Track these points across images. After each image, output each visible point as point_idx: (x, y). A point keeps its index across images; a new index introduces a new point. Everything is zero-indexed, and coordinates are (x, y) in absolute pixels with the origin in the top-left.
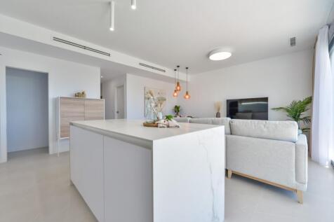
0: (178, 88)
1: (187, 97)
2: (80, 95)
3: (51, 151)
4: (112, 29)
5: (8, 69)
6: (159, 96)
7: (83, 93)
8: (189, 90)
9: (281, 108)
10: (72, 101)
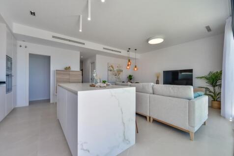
0: (129, 63)
1: (136, 69)
2: (68, 69)
3: (51, 102)
4: (81, 31)
5: (30, 54)
6: (117, 69)
7: (69, 67)
8: (137, 65)
9: (203, 77)
10: (62, 72)
